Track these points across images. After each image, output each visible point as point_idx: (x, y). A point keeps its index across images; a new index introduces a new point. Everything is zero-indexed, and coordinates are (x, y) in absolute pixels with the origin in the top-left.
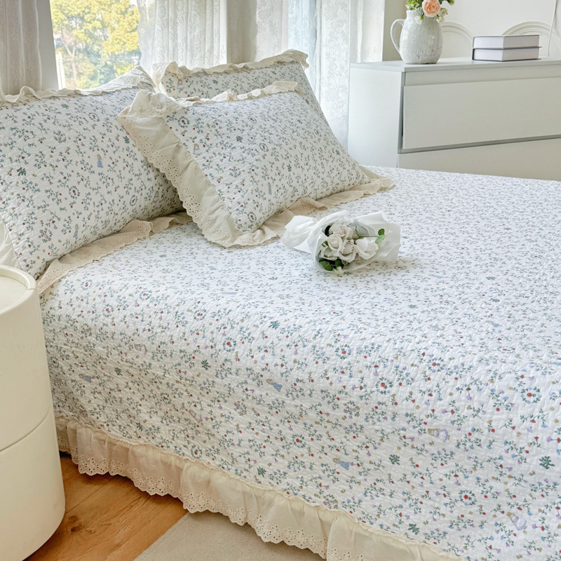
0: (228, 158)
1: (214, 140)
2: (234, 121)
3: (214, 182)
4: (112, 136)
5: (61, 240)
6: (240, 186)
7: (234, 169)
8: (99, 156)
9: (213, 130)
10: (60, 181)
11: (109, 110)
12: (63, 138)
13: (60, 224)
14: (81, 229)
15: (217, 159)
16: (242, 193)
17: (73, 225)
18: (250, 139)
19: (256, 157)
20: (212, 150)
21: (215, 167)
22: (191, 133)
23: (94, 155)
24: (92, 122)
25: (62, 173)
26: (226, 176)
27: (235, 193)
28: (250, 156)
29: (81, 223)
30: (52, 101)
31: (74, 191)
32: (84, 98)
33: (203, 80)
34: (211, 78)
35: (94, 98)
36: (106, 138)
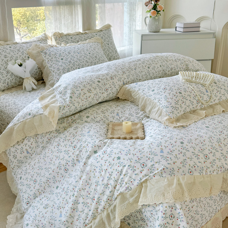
0: (57, 65)
1: (54, 59)
2: (62, 53)
3: (52, 72)
4: (24, 56)
5: (2, 86)
6: (59, 74)
7: (58, 68)
9: (54, 56)
10: (3, 69)
11: (24, 48)
12: (6, 57)
13: (2, 81)
14: (9, 83)
15: (54, 65)
16: (59, 76)
17: (6, 82)
18: (66, 59)
19: (66, 65)
20: (53, 62)
21: (53, 67)
22: (47, 57)
24: (17, 52)
25: (4, 67)
26: (56, 70)
27: (57, 76)
28: (64, 64)
30: (7, 46)
31: (8, 72)
32: (18, 45)
33: (67, 37)
34: (70, 37)
35: (22, 44)
36: (21, 57)
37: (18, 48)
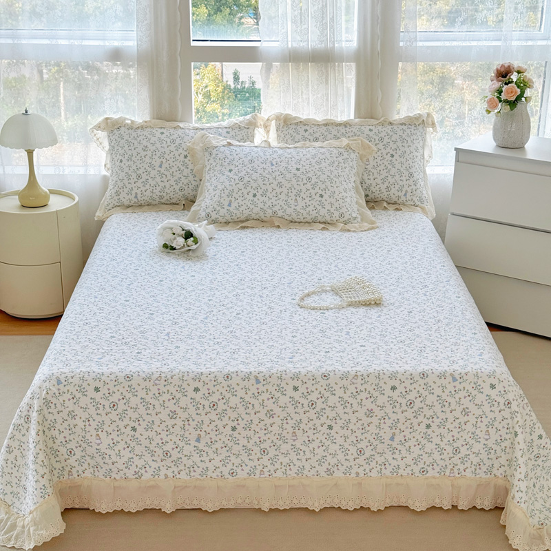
0: (218, 179)
2: (238, 160)
3: (206, 191)
4: (177, 153)
5: (125, 198)
8: (162, 162)
9: (221, 162)
10: (134, 170)
12: (147, 149)
13: (126, 190)
14: (139, 195)
15: (213, 179)
17: (134, 192)
18: (237, 172)
19: (231, 183)
21: (211, 182)
23: (159, 161)
24: (169, 144)
25: (137, 166)
28: (229, 181)
29: (139, 193)
30: (159, 129)
31: (139, 177)
32: (180, 130)
33: (298, 128)
34: (307, 127)
35: (187, 130)
36: (172, 154)
37: (174, 137)
